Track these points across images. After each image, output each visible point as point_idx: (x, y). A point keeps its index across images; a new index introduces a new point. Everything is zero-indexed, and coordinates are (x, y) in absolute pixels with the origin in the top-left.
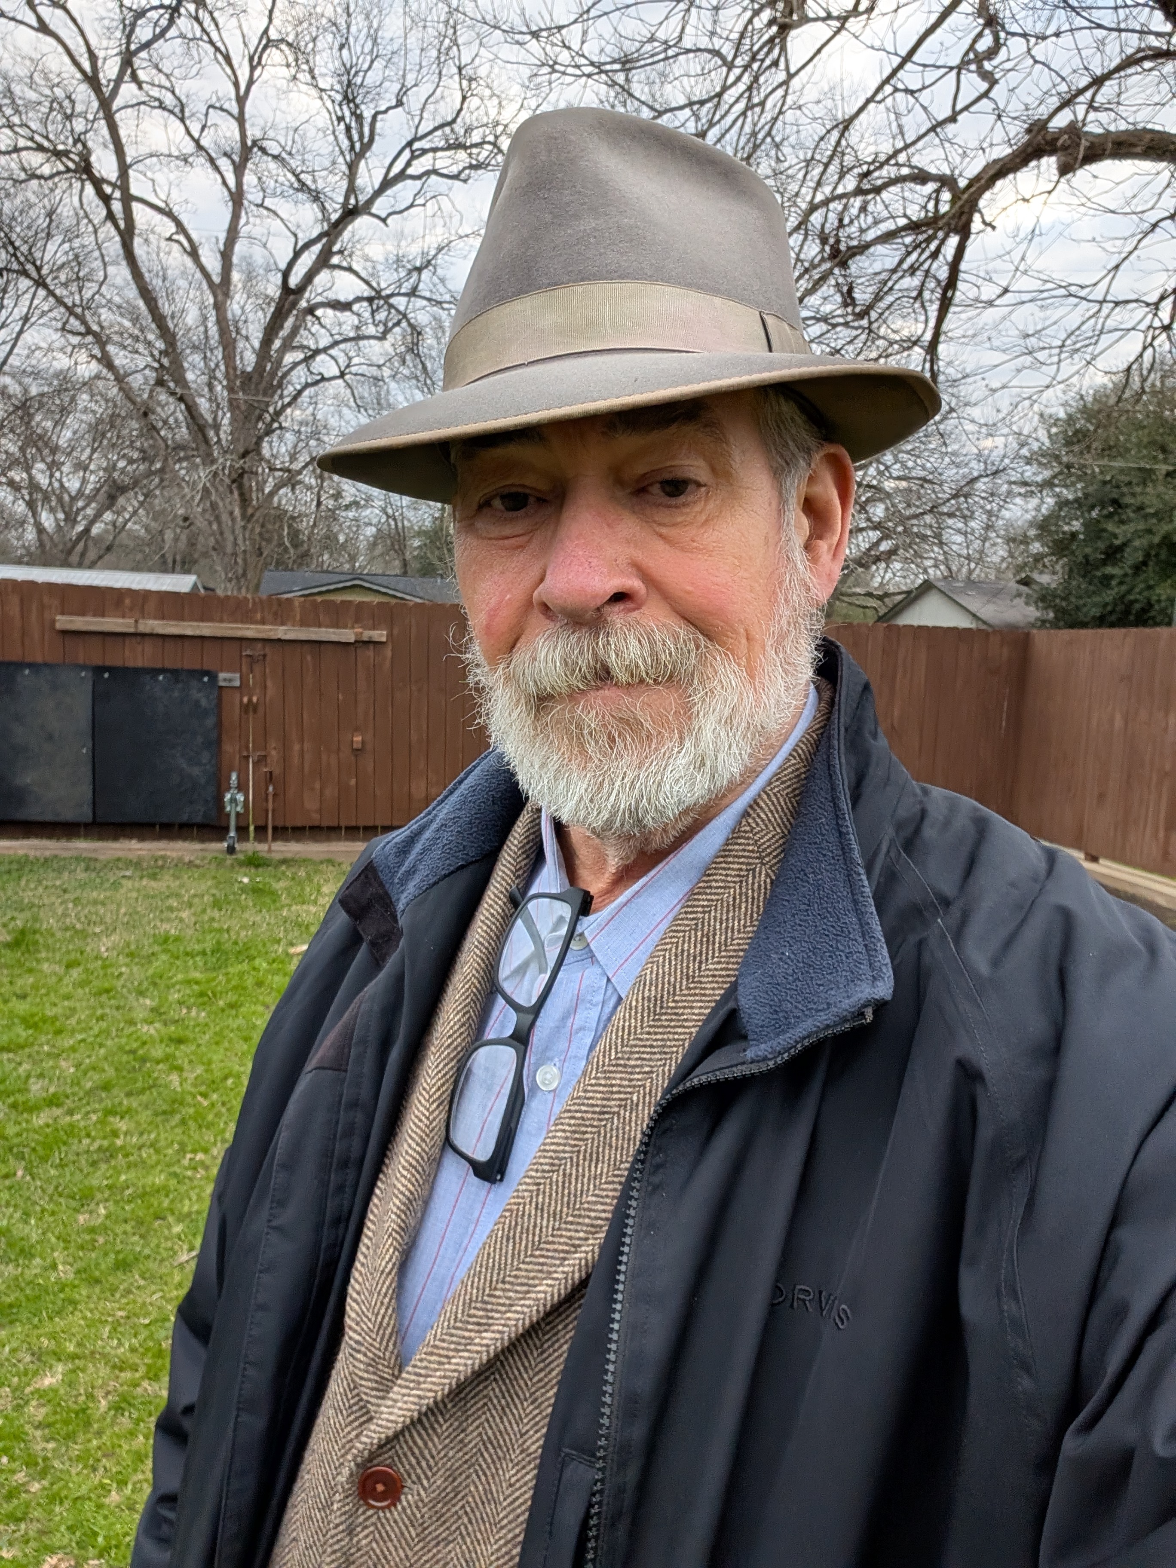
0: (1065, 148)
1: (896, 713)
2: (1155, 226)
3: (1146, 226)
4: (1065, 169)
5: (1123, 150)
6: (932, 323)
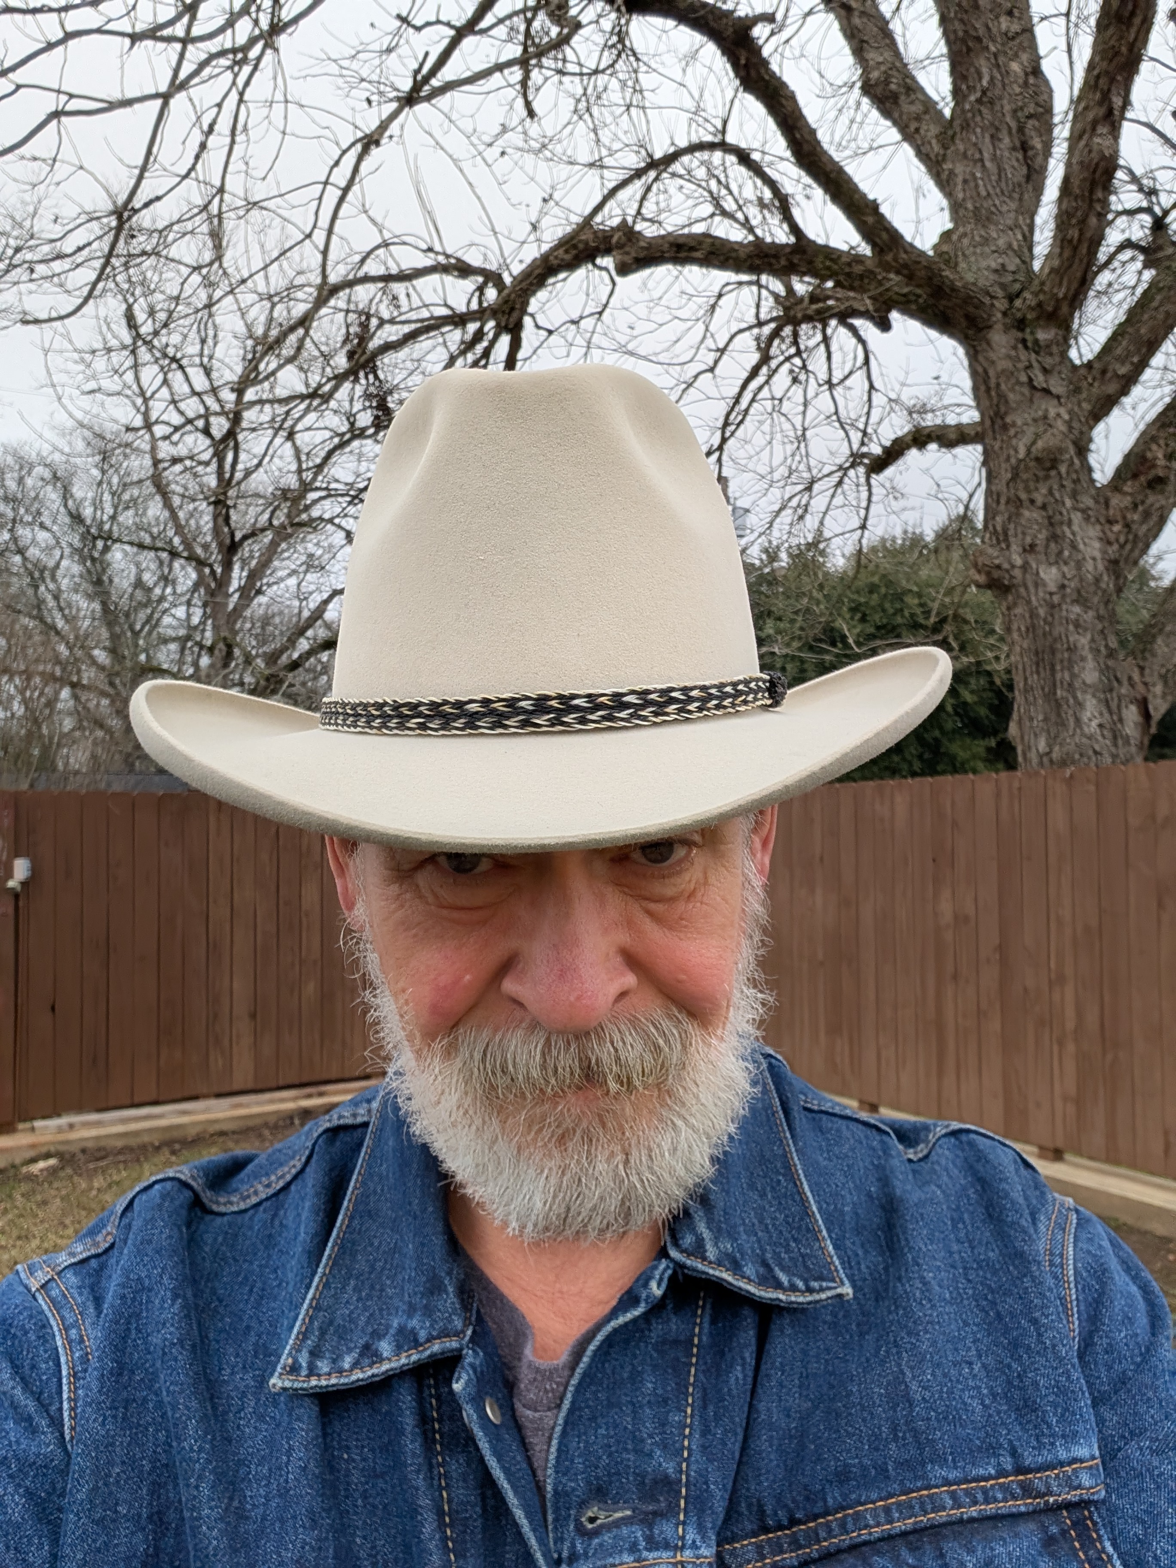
0: (620, 246)
2: (696, 377)
4: (624, 270)
5: (682, 255)
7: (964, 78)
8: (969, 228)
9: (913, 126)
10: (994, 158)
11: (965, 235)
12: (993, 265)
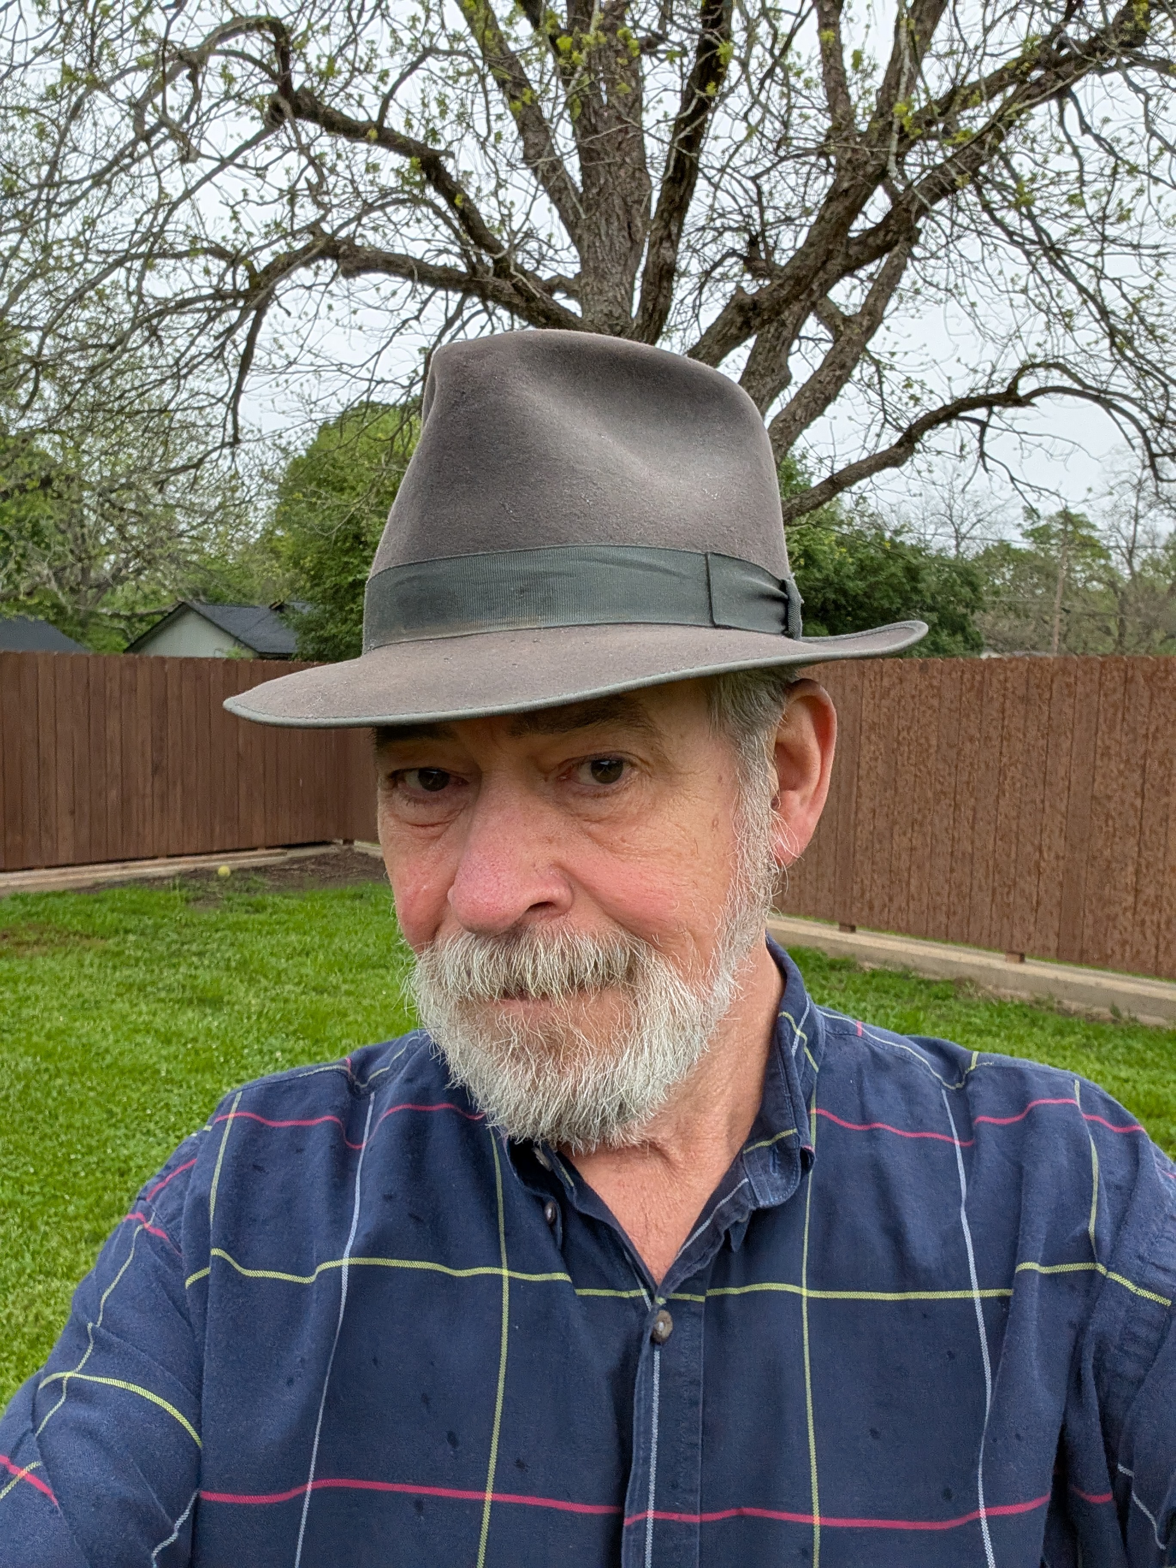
0: (345, 256)
1: (241, 741)
3: (398, 322)
4: (349, 274)
5: (391, 268)
6: (234, 382)
7: (589, 176)
8: (590, 280)
9: (557, 196)
10: (607, 234)
11: (587, 284)
12: (606, 311)
